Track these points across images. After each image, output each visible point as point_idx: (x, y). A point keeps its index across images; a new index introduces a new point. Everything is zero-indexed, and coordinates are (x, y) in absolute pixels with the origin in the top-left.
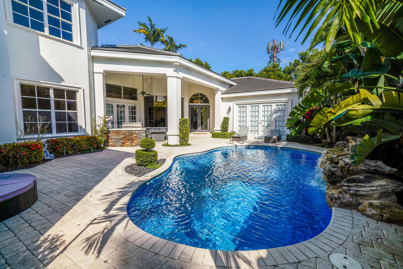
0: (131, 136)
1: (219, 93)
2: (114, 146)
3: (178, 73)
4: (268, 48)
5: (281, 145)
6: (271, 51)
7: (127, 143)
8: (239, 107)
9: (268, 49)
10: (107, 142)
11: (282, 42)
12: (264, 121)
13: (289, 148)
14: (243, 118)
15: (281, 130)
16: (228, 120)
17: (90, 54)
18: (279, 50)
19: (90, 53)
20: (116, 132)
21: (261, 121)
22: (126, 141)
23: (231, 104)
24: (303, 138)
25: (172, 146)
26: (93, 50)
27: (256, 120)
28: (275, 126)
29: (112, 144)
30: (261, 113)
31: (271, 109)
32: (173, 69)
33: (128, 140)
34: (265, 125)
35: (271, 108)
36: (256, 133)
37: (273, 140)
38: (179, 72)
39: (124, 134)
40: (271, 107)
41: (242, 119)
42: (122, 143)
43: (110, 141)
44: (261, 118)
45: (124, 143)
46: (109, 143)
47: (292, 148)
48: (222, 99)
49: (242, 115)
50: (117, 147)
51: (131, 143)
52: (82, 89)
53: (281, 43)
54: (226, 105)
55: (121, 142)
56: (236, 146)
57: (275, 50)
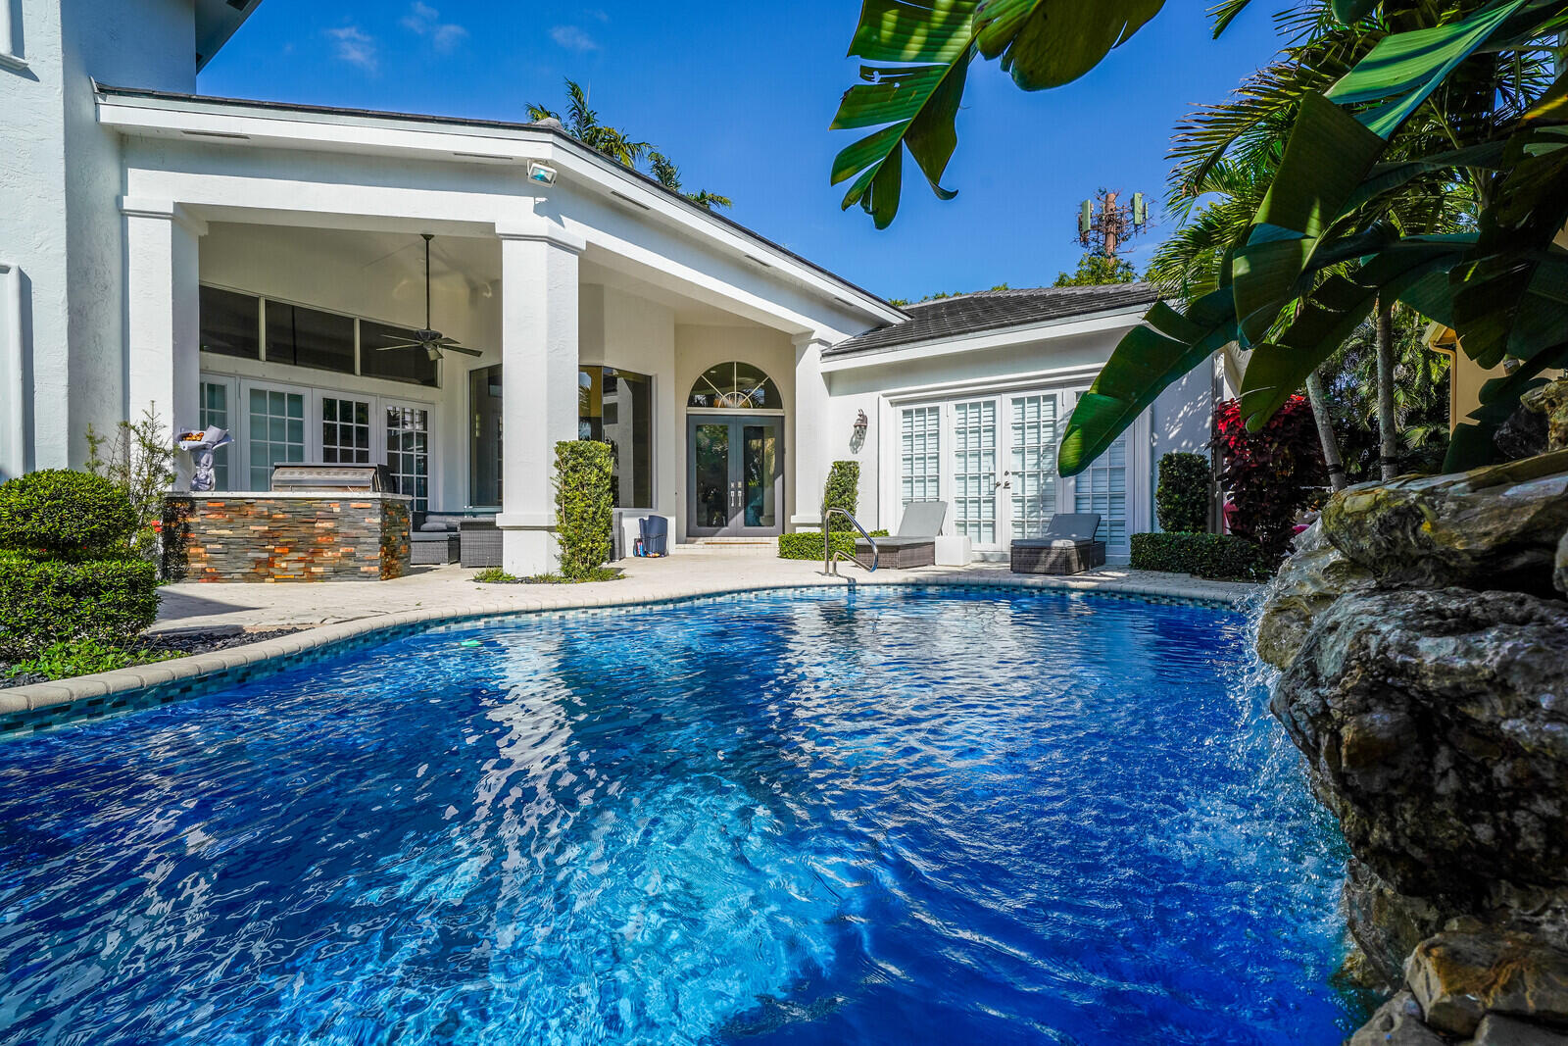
0: (303, 529)
1: (814, 351)
2: (214, 578)
3: (561, 223)
4: (1081, 223)
5: (1093, 581)
6: (1092, 235)
7: (284, 565)
8: (905, 413)
9: (1080, 228)
10: (179, 556)
11: (1137, 196)
12: (1023, 476)
13: (1130, 594)
14: (921, 463)
15: (1103, 518)
16: (855, 476)
17: (97, 119)
18: (1129, 229)
19: (97, 111)
20: (228, 508)
21: (1007, 473)
22: (280, 555)
23: (867, 401)
24: (1213, 550)
25: (515, 581)
26: (110, 98)
27: (984, 470)
28: (1077, 498)
29: (204, 565)
30: (1008, 438)
31: (1055, 416)
32: (528, 202)
33: (291, 550)
34: (1027, 494)
35: (1055, 410)
36: (986, 532)
37: (1053, 557)
38: (563, 218)
39: (269, 517)
40: (1055, 405)
41: (919, 472)
42: (258, 562)
43: (193, 550)
44: (1009, 461)
45: (270, 563)
46: (187, 562)
47: (1143, 594)
48: (830, 378)
49: (918, 450)
50: (232, 580)
51: (302, 565)
52: (13, 275)
53: (1133, 201)
54: (846, 407)
55: (254, 560)
56: (852, 586)
57: (1112, 228)
